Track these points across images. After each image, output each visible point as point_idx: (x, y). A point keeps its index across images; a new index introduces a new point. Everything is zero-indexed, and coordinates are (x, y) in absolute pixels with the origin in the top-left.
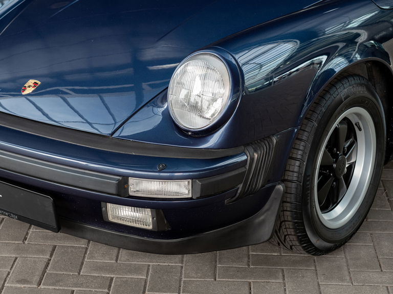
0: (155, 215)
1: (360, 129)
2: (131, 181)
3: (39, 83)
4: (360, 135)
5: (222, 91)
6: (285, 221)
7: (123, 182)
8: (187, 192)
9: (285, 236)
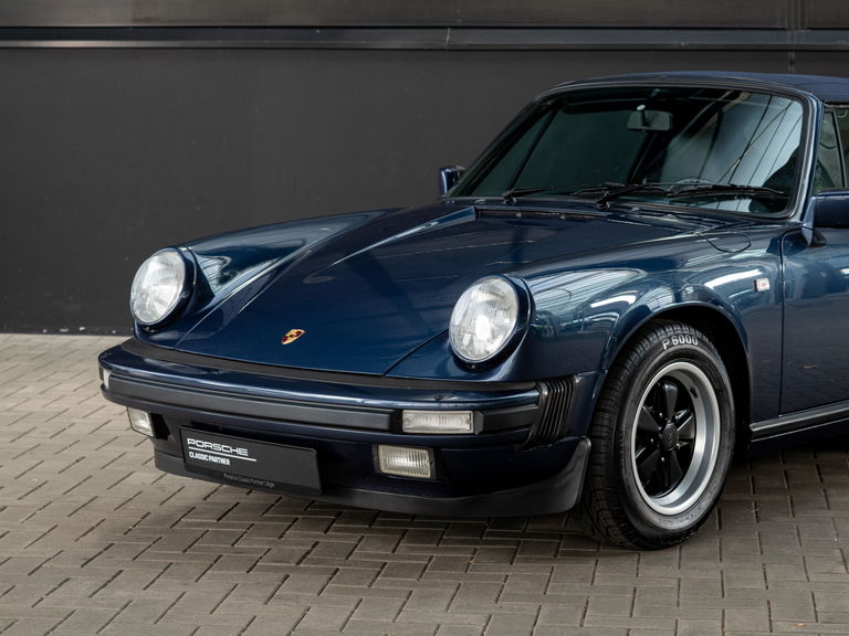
0: (433, 459)
1: (696, 396)
2: (407, 415)
3: (303, 331)
4: (698, 403)
5: (507, 321)
6: (601, 510)
7: (396, 417)
8: (468, 428)
9: (607, 529)
